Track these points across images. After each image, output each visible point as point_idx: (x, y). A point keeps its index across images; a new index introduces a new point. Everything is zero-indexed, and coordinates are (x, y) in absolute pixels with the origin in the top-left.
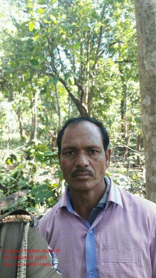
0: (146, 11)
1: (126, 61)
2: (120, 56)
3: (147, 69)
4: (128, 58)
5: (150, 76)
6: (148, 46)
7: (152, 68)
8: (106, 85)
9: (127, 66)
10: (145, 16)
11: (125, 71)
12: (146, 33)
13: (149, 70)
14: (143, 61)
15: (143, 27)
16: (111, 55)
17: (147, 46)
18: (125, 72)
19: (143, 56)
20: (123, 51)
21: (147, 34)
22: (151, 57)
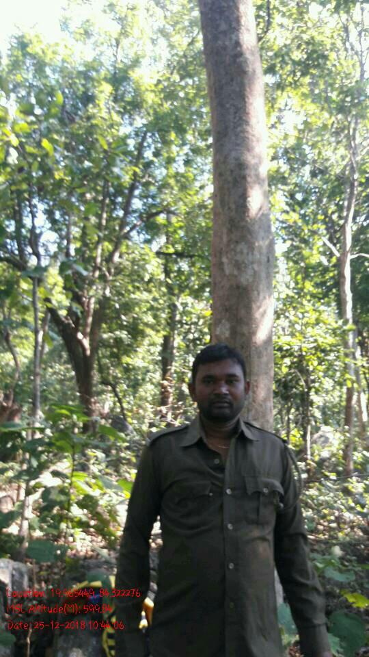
0: (232, 171)
1: (180, 255)
2: (167, 243)
3: (227, 272)
4: (184, 249)
5: (231, 286)
6: (232, 232)
7: (236, 272)
8: (135, 299)
9: (181, 264)
10: (230, 179)
11: (175, 274)
12: (229, 208)
13: (230, 275)
14: (221, 258)
15: (226, 197)
16: (149, 237)
17: (230, 231)
18: (175, 277)
19: (222, 249)
20: (175, 231)
21: (232, 211)
22: (235, 251)
